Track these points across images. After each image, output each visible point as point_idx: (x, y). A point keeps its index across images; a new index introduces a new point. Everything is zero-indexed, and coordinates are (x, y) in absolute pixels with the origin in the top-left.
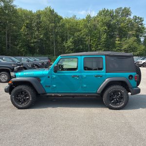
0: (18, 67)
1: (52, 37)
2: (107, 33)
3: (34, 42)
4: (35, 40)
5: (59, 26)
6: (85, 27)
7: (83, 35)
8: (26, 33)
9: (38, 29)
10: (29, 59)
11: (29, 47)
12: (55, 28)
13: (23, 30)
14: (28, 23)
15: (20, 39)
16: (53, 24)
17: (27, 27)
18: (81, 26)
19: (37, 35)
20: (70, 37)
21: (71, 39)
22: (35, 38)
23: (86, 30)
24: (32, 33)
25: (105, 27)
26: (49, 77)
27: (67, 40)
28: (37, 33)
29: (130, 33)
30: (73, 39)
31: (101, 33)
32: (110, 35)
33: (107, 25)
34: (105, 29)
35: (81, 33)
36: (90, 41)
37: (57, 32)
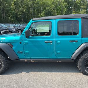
0: (4, 31)
1: (31, 11)
2: (67, 7)
3: (20, 15)
4: (21, 13)
5: (36, 3)
6: (53, 4)
7: (52, 9)
8: (14, 8)
9: (22, 6)
10: (15, 25)
11: (17, 18)
12: (33, 5)
13: (12, 6)
14: (15, 2)
15: (11, 12)
16: (32, 2)
17: (15, 4)
18: (50, 3)
19: (22, 9)
20: (43, 11)
21: (43, 12)
22: (20, 12)
23: (53, 6)
24: (18, 9)
25: (66, 3)
26: (21, 43)
27: (41, 13)
28: (21, 8)
29: (82, 7)
30: (45, 12)
31: (63, 7)
32: (69, 9)
33: (67, 2)
34: (66, 5)
35: (50, 8)
36: (56, 13)
37: (35, 7)
